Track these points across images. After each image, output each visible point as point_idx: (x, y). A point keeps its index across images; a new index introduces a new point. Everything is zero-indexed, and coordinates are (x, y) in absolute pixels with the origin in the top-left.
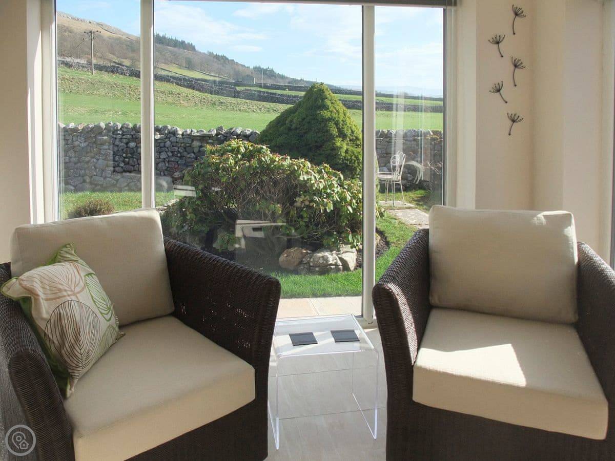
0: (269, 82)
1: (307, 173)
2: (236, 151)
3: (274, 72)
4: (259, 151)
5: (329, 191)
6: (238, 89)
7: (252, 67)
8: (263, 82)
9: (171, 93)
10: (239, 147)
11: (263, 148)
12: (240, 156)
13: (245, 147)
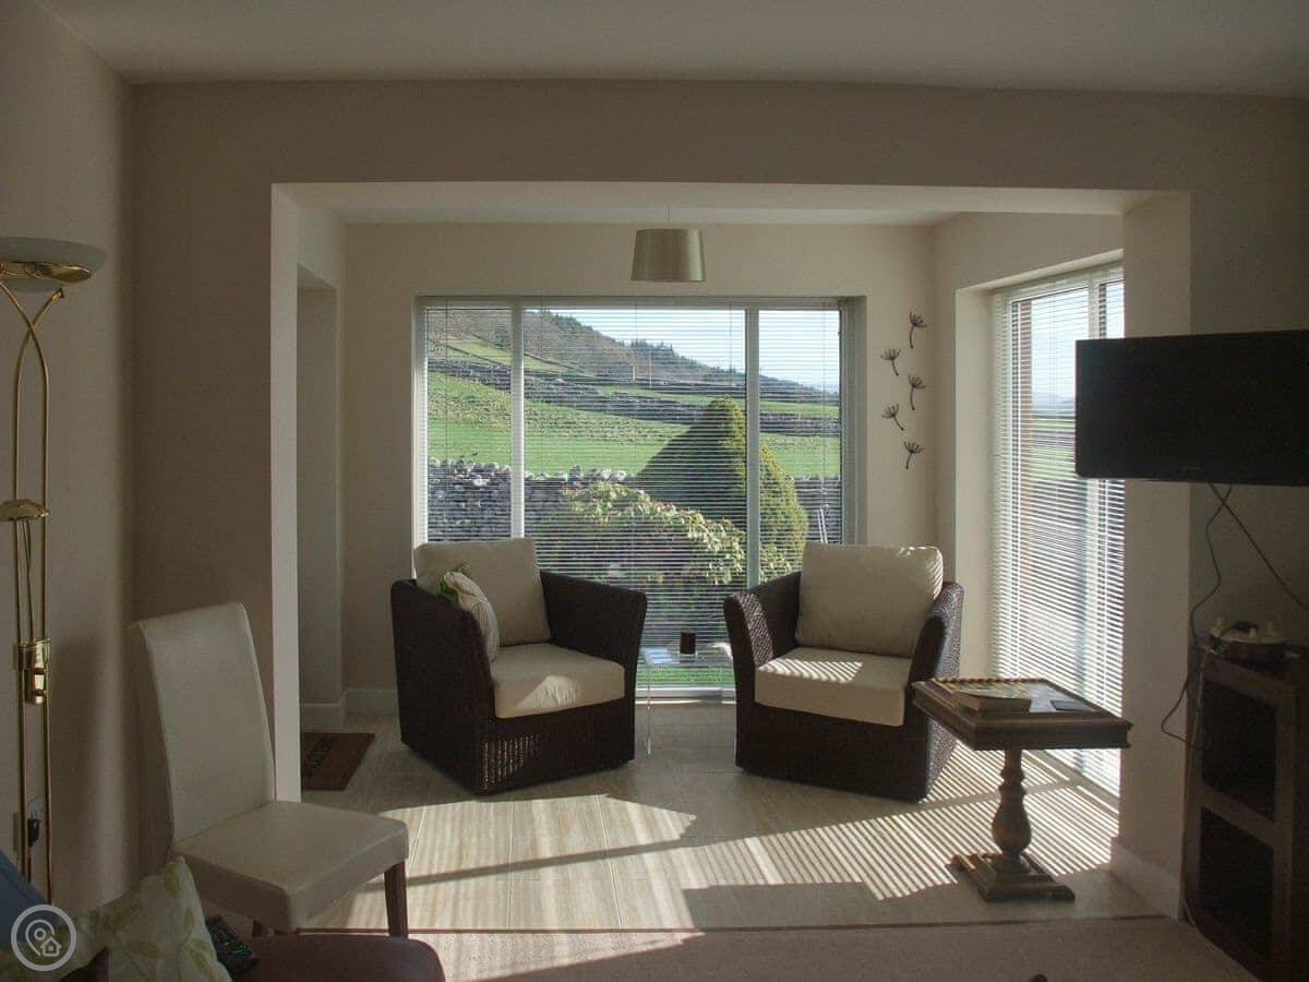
0: (665, 377)
1: (698, 529)
2: (605, 497)
3: (673, 354)
4: (636, 498)
5: (728, 556)
6: (602, 391)
7: (628, 342)
8: (650, 375)
9: (472, 400)
10: (608, 492)
11: (639, 493)
12: (609, 505)
13: (617, 492)
